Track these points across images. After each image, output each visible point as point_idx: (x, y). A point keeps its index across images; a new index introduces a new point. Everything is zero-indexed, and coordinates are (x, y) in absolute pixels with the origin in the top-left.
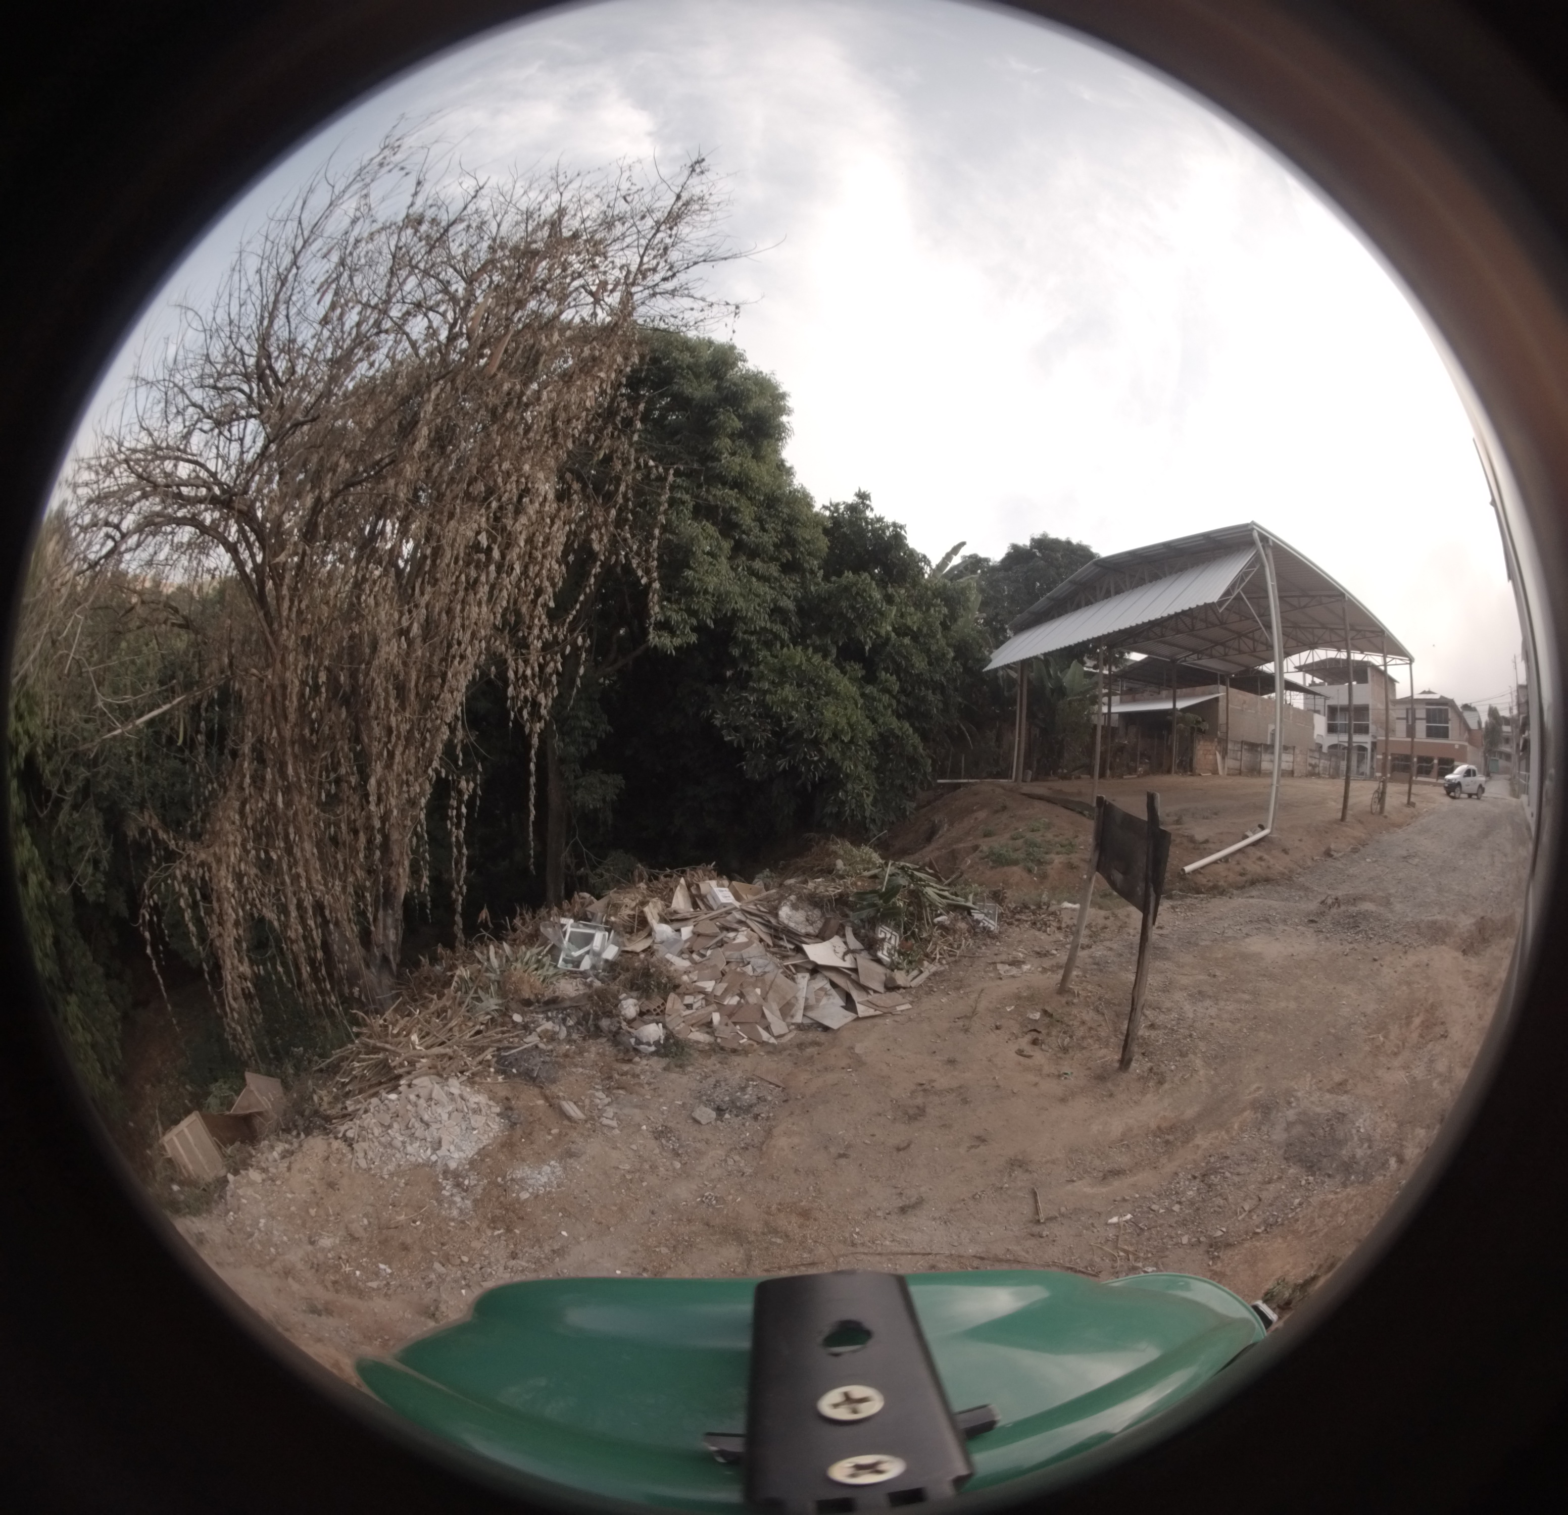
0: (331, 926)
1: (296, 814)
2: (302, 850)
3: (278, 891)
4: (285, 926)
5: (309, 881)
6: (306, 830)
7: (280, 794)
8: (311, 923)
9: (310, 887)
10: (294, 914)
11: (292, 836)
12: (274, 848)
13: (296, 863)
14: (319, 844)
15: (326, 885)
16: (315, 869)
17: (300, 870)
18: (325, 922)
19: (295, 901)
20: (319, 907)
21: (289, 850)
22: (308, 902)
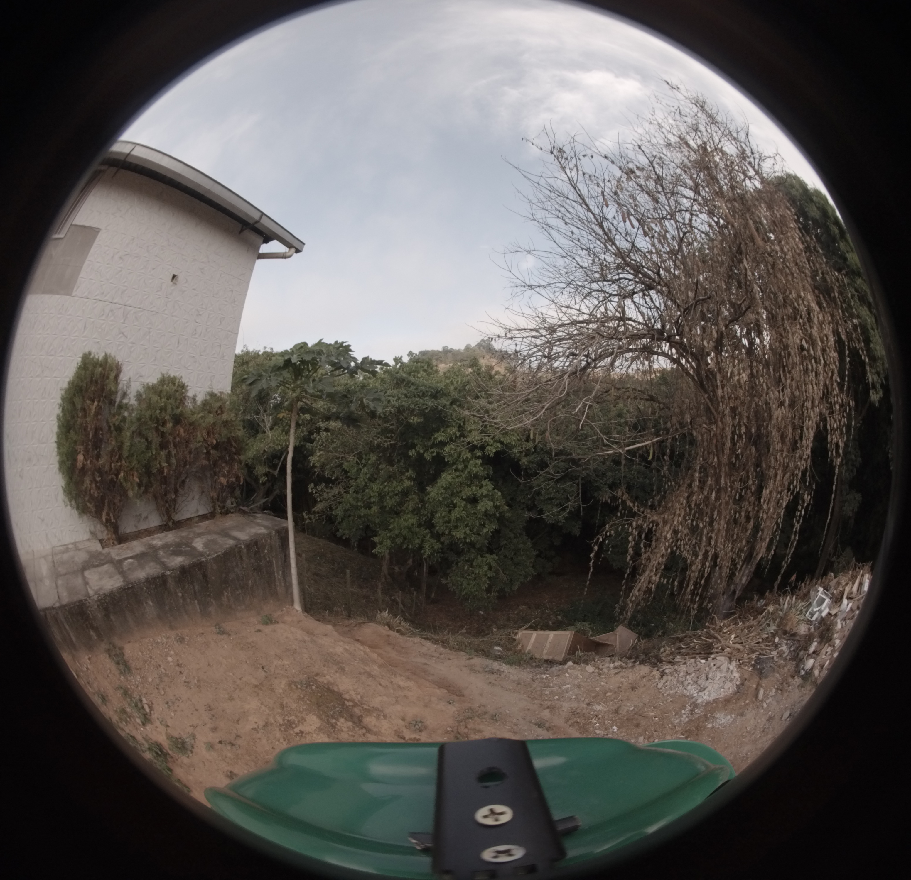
0: (717, 568)
1: (721, 504)
2: (719, 524)
3: (696, 543)
4: (692, 563)
5: (716, 542)
6: (724, 513)
7: (714, 493)
8: (707, 564)
9: (716, 545)
10: (700, 557)
11: (715, 516)
12: (702, 520)
13: (712, 531)
14: (728, 523)
15: (724, 546)
16: (722, 535)
17: (713, 535)
18: (715, 565)
19: (704, 551)
20: (716, 556)
21: (711, 524)
22: (712, 552)
